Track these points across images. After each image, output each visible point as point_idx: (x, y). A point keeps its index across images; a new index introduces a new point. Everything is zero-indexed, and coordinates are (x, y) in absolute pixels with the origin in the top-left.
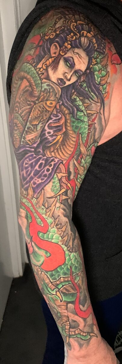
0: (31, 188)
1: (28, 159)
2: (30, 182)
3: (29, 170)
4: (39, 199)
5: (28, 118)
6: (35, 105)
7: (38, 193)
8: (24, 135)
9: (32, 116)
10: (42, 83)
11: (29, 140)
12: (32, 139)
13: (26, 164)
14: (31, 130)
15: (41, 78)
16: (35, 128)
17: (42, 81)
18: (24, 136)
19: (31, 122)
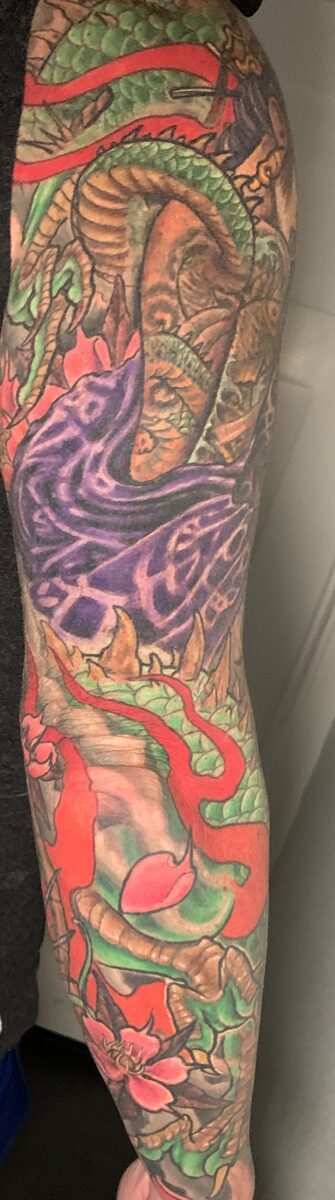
0: (198, 636)
1: (196, 521)
2: (196, 610)
3: (192, 562)
4: (217, 673)
5: (226, 355)
6: (244, 307)
7: (217, 652)
8: (209, 425)
9: (237, 347)
10: (255, 233)
11: (227, 446)
12: (237, 440)
13: (182, 538)
14: (235, 404)
15: (254, 214)
16: (248, 398)
17: (257, 227)
18: (209, 430)
19: (234, 372)
